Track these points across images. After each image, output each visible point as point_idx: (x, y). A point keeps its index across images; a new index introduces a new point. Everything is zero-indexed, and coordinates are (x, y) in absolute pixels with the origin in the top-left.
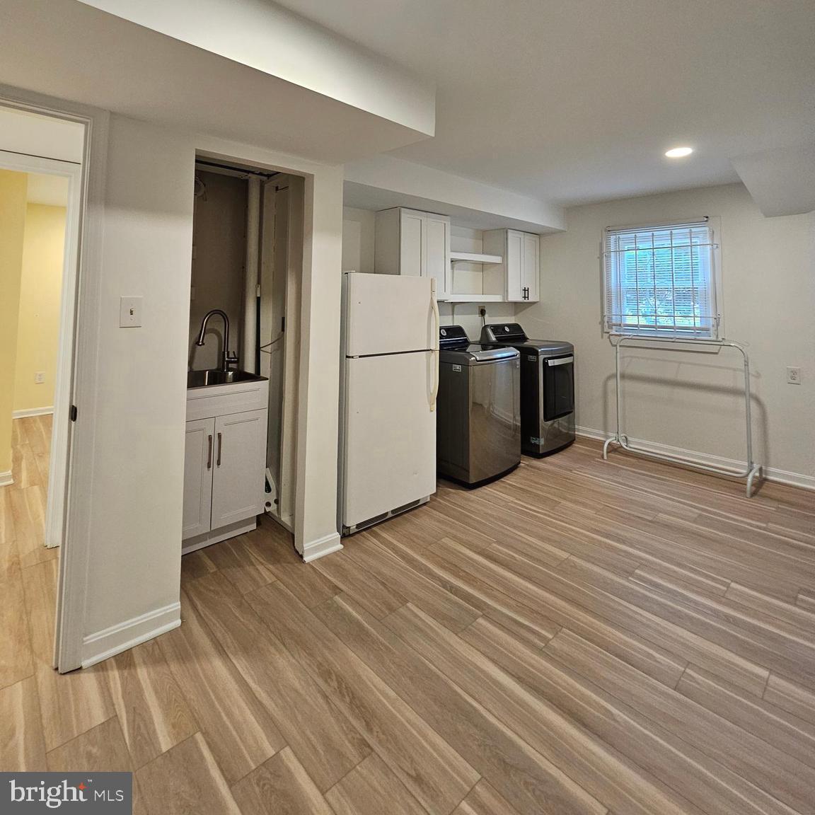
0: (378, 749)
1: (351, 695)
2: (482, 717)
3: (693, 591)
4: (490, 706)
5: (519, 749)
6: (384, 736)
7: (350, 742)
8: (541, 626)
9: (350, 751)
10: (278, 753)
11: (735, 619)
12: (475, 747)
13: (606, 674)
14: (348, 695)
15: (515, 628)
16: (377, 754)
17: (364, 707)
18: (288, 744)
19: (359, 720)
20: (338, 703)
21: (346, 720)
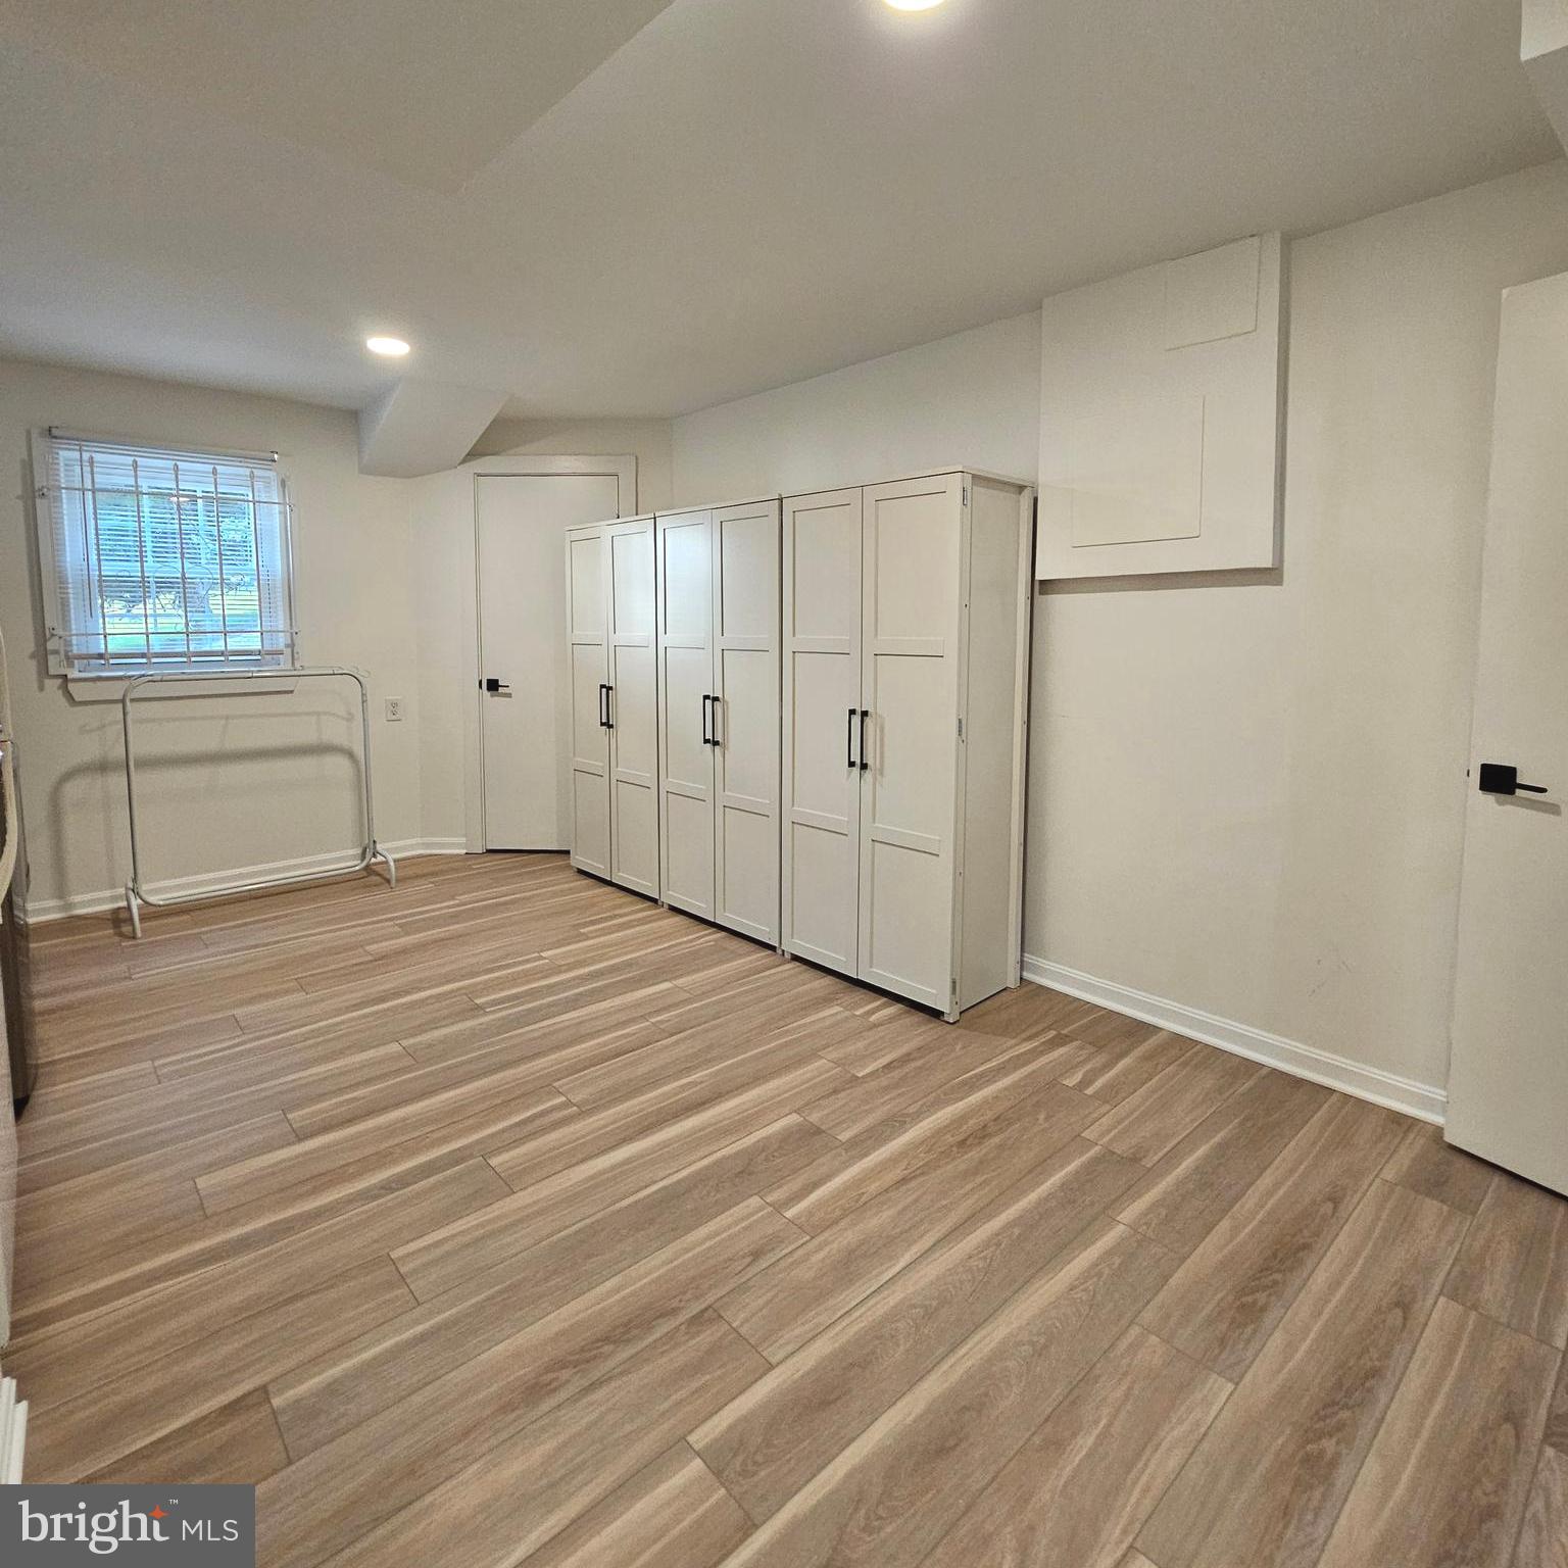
0: (710, 1299)
1: (600, 1344)
2: (679, 1182)
3: (539, 979)
4: (661, 1174)
5: (725, 1158)
6: (690, 1292)
7: (693, 1338)
8: (540, 1101)
9: (706, 1337)
10: (698, 1454)
11: (596, 972)
12: (719, 1196)
13: (642, 1070)
14: (598, 1348)
15: (530, 1128)
16: (715, 1302)
17: (630, 1321)
18: (684, 1438)
19: (654, 1326)
20: (611, 1363)
21: (653, 1346)
